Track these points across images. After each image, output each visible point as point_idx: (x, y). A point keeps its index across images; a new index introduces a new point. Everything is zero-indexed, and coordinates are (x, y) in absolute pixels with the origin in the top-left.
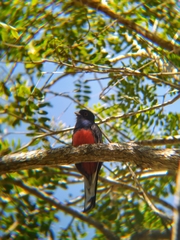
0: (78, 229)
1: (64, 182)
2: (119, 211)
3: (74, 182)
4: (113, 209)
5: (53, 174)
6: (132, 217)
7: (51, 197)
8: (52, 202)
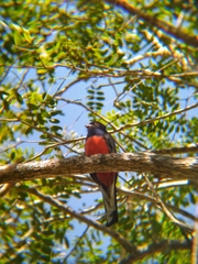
0: (93, 237)
1: (77, 191)
2: (135, 220)
3: (87, 191)
4: (128, 218)
5: (66, 183)
6: (149, 226)
7: (66, 206)
8: (66, 211)
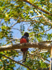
0: (22, 68)
1: (17, 55)
2: (34, 63)
3: (20, 55)
4: (32, 62)
6: (37, 64)
7: (14, 59)
